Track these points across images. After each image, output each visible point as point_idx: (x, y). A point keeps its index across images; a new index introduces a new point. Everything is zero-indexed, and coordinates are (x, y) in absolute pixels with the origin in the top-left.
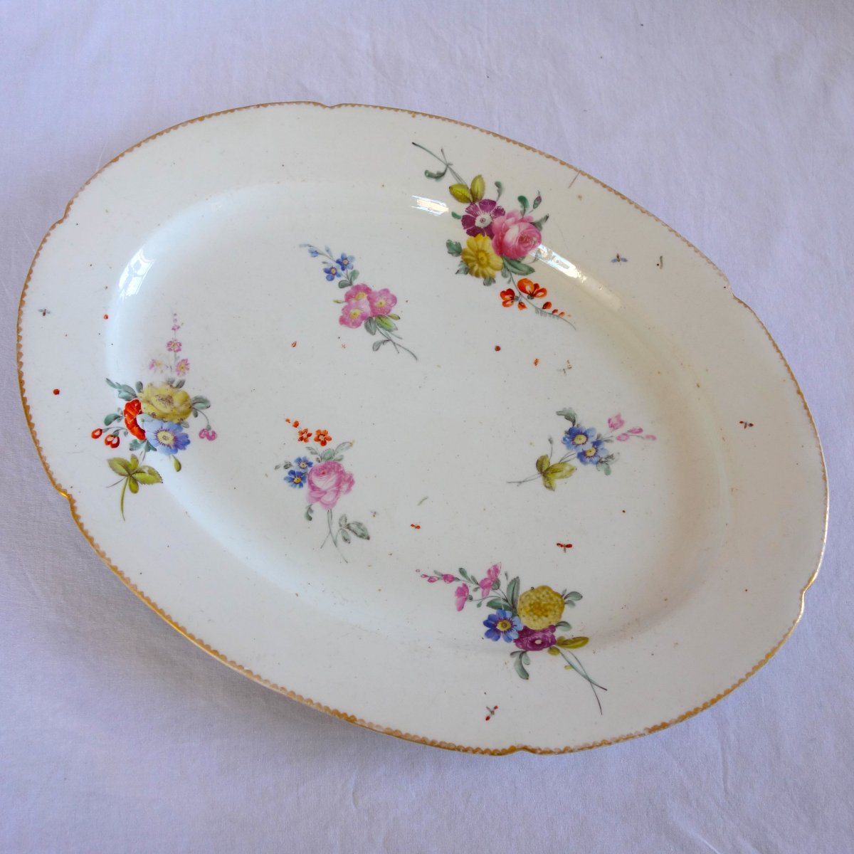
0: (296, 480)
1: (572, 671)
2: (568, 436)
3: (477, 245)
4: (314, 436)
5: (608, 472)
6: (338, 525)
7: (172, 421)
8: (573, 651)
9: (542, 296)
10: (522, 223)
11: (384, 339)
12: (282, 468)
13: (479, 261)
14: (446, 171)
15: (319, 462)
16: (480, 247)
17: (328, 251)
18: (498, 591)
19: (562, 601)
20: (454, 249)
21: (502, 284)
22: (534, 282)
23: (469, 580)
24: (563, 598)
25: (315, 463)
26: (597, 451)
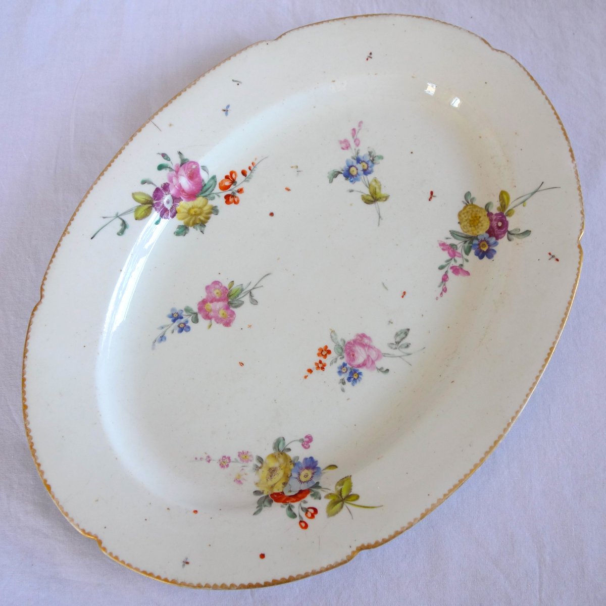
0: (356, 377)
1: (527, 202)
2: (349, 178)
3: (183, 213)
4: (322, 358)
5: (381, 157)
6: (395, 350)
7: (291, 470)
8: (511, 200)
9: (236, 175)
10: (179, 173)
11: (249, 294)
12: (344, 386)
13: (196, 215)
14: (121, 219)
15: (343, 357)
16: (186, 211)
17: (162, 328)
18: (458, 246)
19: (470, 205)
20: (182, 231)
21: (219, 201)
22: (224, 178)
23: (448, 264)
24: (468, 204)
25: (344, 361)
26: (364, 161)
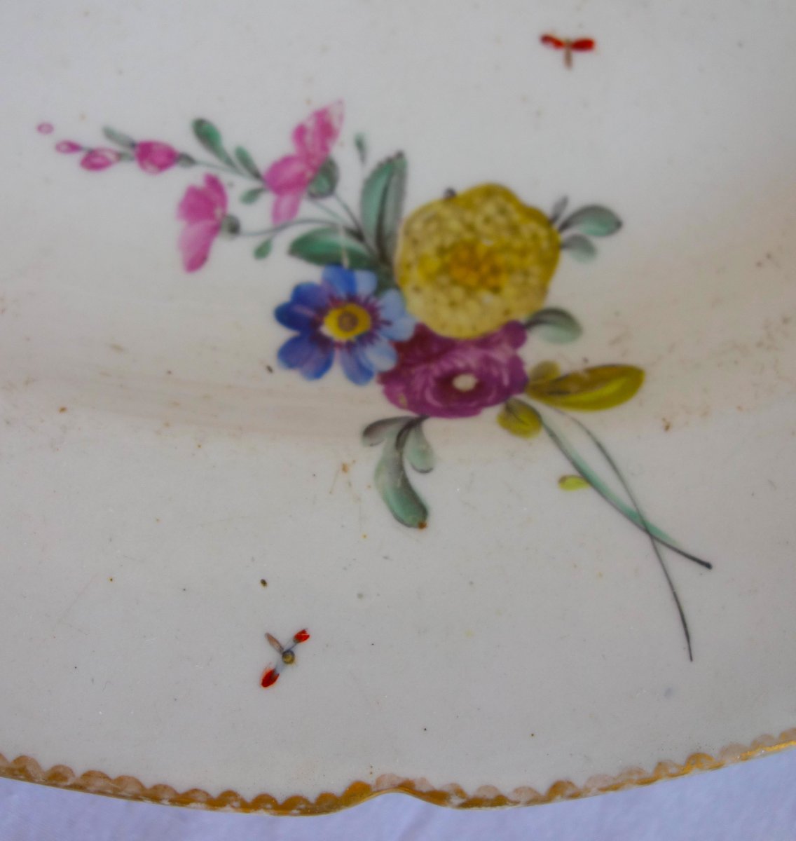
1: (588, 494)
8: (590, 418)
18: (330, 203)
19: (551, 238)
23: (229, 162)
24: (556, 226)
